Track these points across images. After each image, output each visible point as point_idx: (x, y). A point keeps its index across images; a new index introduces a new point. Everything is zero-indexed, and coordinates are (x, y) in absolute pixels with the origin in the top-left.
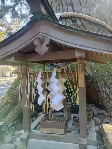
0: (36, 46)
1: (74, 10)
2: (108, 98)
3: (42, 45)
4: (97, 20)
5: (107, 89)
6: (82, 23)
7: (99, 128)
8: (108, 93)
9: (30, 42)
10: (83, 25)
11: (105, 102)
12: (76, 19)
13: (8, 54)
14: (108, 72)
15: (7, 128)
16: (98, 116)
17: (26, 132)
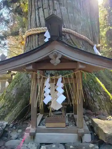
0: (51, 59)
1: (64, 26)
2: (93, 101)
3: (56, 59)
4: (82, 35)
5: (92, 93)
6: (70, 37)
7: (89, 123)
8: (93, 96)
9: (46, 55)
10: (71, 39)
11: (90, 103)
12: (65, 33)
13: (28, 63)
14: (92, 79)
15: (9, 128)
16: (86, 115)
17: (34, 128)
